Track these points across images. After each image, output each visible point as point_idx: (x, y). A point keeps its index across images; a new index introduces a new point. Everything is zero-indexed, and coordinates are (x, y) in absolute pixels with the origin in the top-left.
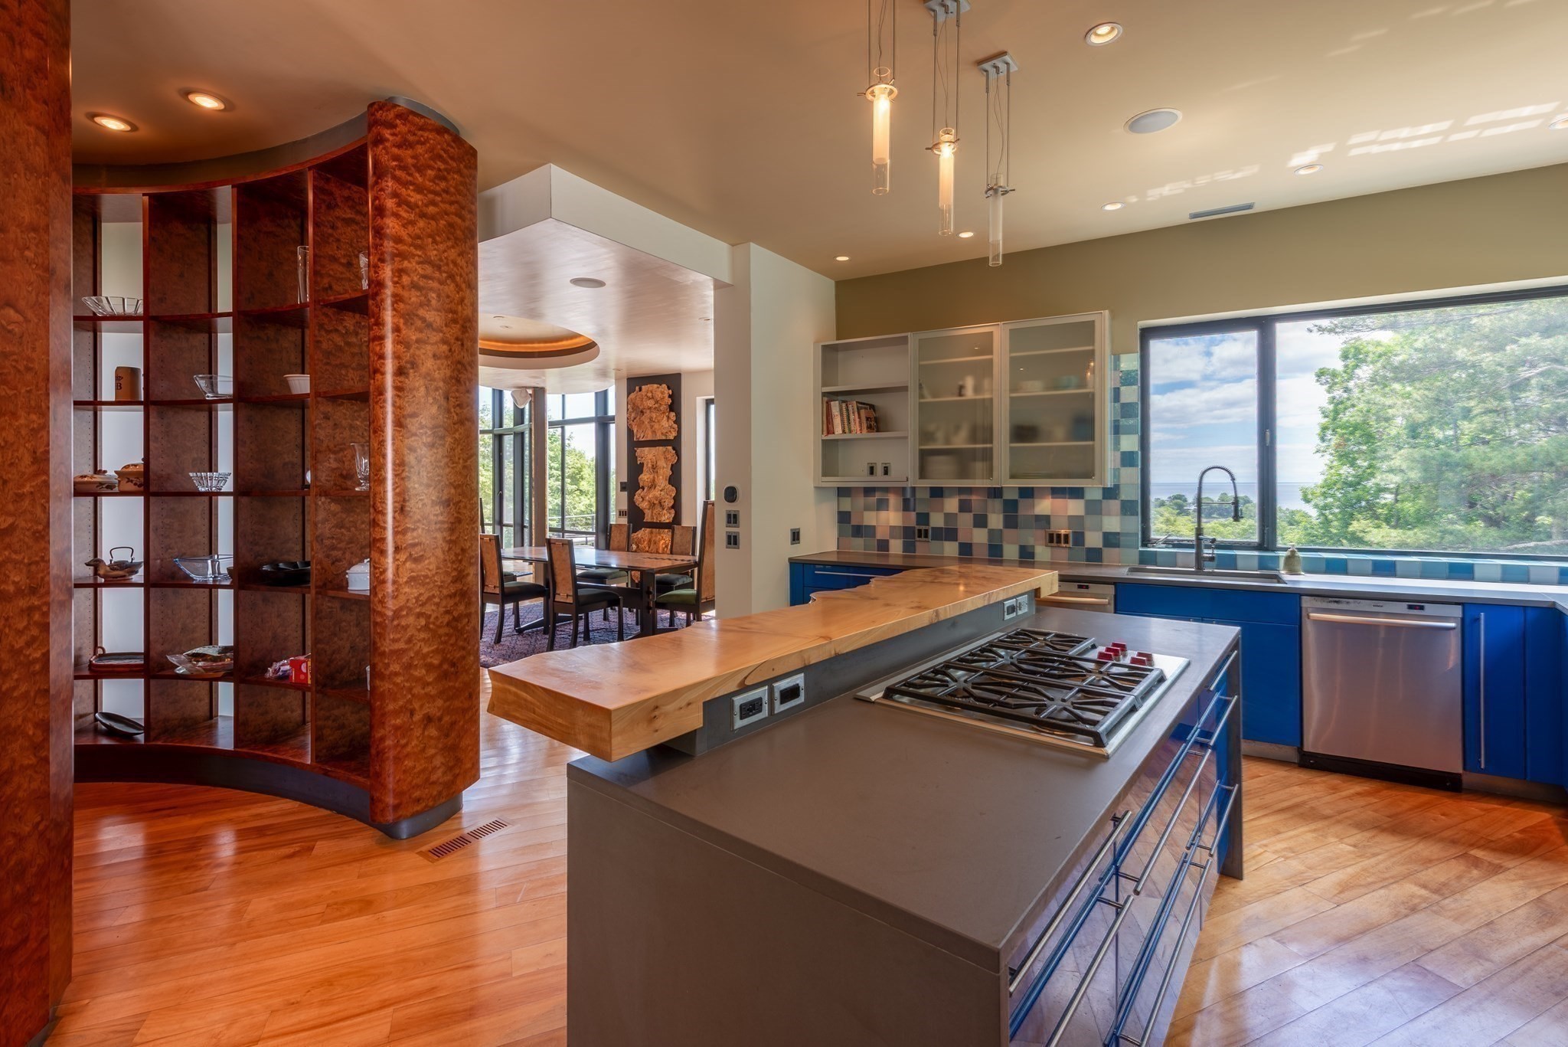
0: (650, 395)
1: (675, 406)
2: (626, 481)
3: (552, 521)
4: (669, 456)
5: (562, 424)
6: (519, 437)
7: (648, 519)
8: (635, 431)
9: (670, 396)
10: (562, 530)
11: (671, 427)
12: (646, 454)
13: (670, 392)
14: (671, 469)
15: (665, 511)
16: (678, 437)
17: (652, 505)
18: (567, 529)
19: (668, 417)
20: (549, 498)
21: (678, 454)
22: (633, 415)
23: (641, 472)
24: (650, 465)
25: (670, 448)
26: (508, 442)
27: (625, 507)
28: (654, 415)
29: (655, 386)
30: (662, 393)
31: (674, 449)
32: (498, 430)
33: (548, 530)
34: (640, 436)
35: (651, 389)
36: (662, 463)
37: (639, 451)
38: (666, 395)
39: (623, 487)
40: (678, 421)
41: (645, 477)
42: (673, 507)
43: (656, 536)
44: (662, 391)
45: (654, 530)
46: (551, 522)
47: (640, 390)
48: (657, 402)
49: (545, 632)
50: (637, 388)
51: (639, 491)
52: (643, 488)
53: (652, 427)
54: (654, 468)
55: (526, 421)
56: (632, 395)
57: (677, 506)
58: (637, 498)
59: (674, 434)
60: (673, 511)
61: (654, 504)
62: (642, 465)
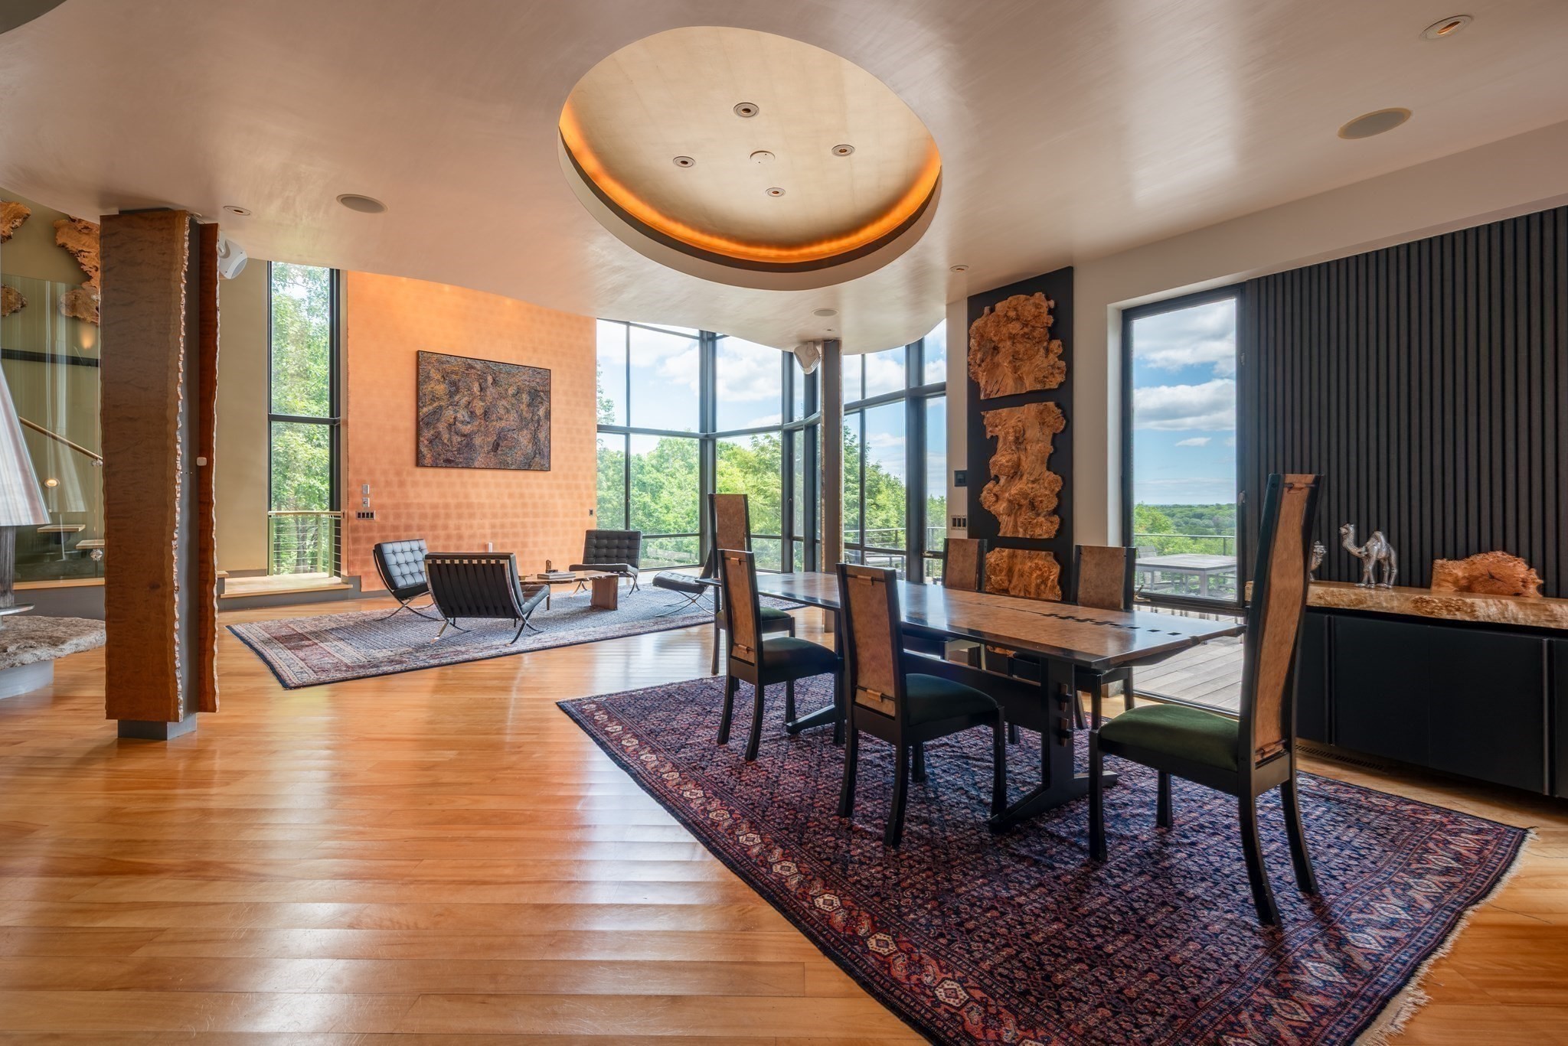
0: (1012, 314)
1: (1061, 327)
2: (965, 468)
3: (848, 535)
4: (1050, 419)
5: (861, 407)
6: (811, 431)
7: (1006, 529)
8: (982, 383)
9: (1051, 312)
10: (861, 547)
11: (1053, 366)
12: (1004, 423)
13: (1052, 303)
14: (1053, 443)
15: (1041, 519)
16: (1067, 386)
17: (1015, 507)
18: (867, 545)
19: (1047, 351)
20: (844, 512)
21: (1067, 414)
22: (979, 356)
23: (994, 452)
24: (1011, 438)
25: (1051, 404)
26: (799, 437)
27: (963, 512)
28: (1020, 348)
29: (1022, 297)
30: (1037, 306)
31: (1058, 405)
32: (788, 426)
33: (843, 546)
34: (989, 389)
35: (1014, 303)
36: (1033, 433)
37: (989, 416)
38: (1045, 310)
39: (960, 479)
40: (1067, 355)
41: (1002, 459)
42: (1055, 512)
43: (1023, 563)
44: (1038, 305)
45: (1020, 552)
46: (847, 538)
47: (992, 310)
48: (1026, 325)
49: (838, 741)
50: (987, 309)
51: (990, 485)
52: (997, 479)
53: (1016, 370)
54: (1019, 441)
55: (819, 409)
56: (978, 323)
57: (1064, 509)
58: (986, 496)
59: (1060, 378)
60: (1056, 519)
61: (1020, 506)
62: (995, 439)
